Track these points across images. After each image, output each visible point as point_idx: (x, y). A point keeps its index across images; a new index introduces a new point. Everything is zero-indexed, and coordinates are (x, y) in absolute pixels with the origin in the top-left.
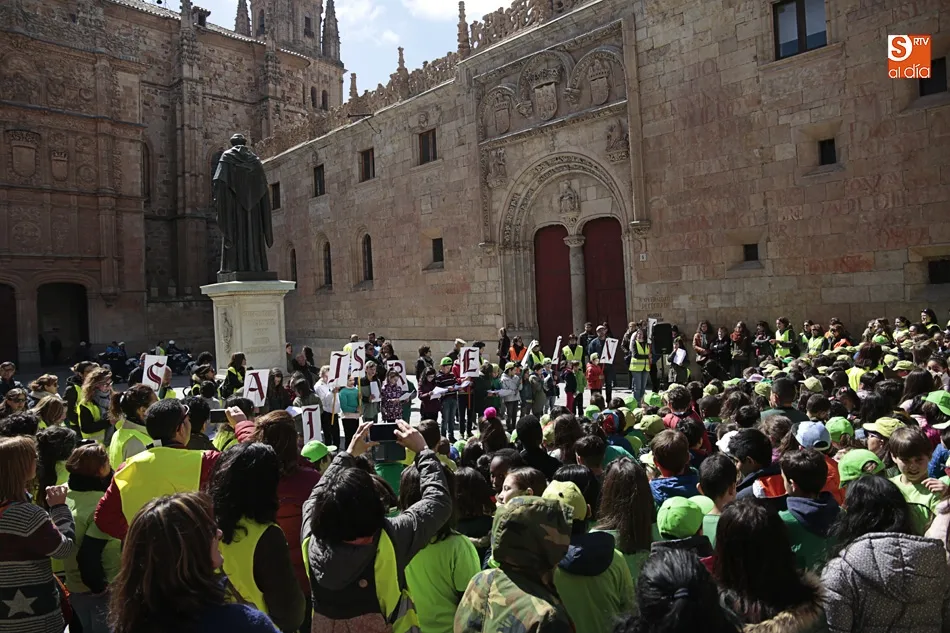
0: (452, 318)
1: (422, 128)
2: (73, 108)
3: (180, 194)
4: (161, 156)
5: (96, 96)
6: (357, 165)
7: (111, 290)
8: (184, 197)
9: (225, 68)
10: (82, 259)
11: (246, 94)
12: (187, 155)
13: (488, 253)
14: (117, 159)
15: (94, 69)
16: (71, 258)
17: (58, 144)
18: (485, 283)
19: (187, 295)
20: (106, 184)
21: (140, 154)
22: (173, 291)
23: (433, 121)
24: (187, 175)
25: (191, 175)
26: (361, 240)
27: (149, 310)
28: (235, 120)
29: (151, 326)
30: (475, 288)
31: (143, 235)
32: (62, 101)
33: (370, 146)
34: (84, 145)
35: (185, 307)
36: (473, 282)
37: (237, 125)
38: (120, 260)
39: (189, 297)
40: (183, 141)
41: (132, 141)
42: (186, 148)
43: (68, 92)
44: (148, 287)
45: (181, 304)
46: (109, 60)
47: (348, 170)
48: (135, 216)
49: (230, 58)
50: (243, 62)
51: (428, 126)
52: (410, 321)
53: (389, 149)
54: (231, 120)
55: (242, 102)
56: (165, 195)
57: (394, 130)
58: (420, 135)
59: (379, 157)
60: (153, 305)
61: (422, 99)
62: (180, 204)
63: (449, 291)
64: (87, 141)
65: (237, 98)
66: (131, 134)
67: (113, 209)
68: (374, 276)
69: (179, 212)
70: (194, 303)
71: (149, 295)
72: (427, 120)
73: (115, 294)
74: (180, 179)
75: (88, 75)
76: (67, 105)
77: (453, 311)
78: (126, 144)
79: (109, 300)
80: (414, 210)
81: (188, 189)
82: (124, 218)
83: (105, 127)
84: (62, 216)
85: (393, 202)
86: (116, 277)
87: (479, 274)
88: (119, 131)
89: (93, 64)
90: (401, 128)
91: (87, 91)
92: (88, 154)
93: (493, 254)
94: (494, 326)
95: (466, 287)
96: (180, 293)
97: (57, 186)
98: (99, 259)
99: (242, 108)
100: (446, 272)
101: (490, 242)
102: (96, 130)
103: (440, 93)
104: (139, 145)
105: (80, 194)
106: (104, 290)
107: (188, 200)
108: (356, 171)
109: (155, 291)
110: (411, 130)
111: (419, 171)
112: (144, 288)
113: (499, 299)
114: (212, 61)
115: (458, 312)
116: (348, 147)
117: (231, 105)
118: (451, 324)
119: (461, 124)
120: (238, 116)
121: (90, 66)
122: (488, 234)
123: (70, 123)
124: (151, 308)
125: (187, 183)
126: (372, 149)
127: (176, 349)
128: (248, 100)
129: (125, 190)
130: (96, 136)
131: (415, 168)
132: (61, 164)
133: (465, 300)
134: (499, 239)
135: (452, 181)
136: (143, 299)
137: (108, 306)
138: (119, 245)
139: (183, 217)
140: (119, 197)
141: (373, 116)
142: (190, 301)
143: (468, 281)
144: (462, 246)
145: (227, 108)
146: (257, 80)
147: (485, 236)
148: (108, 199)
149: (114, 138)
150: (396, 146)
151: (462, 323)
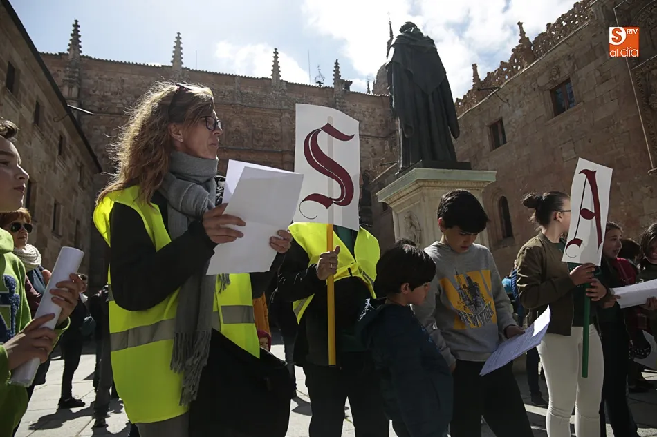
1: (555, 82)
2: (268, 147)
5: (282, 138)
6: (487, 137)
9: (364, 116)
11: (380, 131)
15: (281, 120)
23: (566, 72)
26: (496, 203)
28: (373, 150)
32: (262, 143)
33: (498, 117)
37: (375, 154)
43: (265, 137)
46: (289, 113)
47: (479, 144)
49: (367, 109)
50: (377, 110)
51: (560, 79)
53: (519, 112)
54: (370, 150)
55: (377, 137)
57: (522, 95)
58: (551, 91)
59: (509, 123)
61: (552, 53)
65: (374, 135)
68: (514, 232)
72: (559, 73)
75: (277, 125)
76: (264, 146)
80: (555, 160)
85: (529, 159)
89: (280, 117)
90: (529, 90)
91: (276, 135)
99: (378, 141)
102: (282, 160)
103: (571, 42)
108: (486, 142)
110: (541, 89)
111: (554, 122)
114: (355, 112)
116: (476, 125)
117: (370, 141)
119: (601, 63)
120: (375, 148)
121: (278, 119)
123: (266, 157)
126: (501, 121)
128: (382, 136)
130: (282, 164)
131: (550, 122)
141: (499, 89)
145: (367, 142)
146: (386, 121)
150: (526, 108)
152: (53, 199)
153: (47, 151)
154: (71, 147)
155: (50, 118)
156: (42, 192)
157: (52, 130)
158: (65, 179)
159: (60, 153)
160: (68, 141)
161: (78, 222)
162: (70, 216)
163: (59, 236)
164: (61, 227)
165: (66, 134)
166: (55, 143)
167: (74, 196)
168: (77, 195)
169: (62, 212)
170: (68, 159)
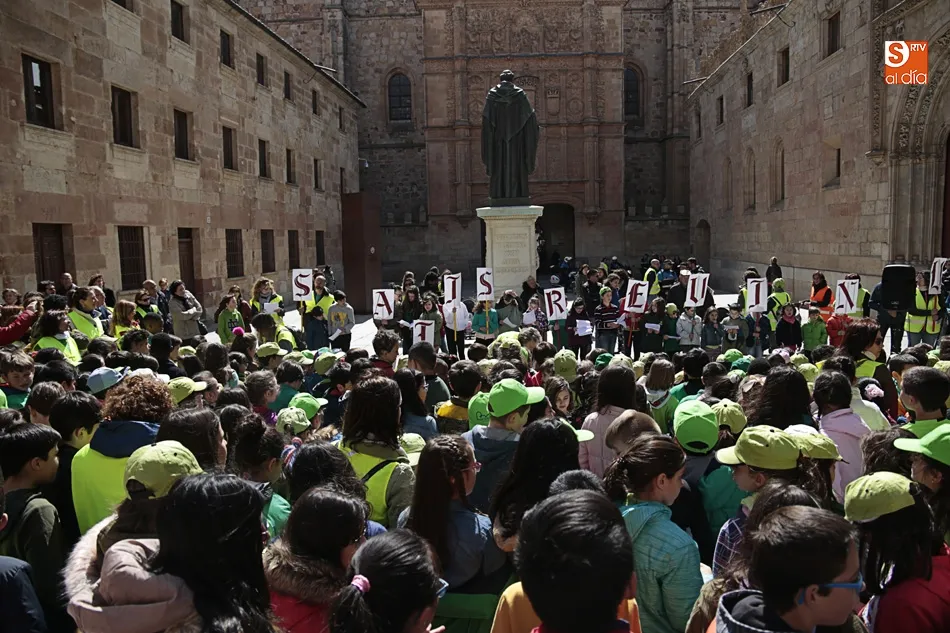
0: (843, 245)
1: (830, 14)
2: (565, 49)
3: (670, 116)
4: (655, 80)
5: (583, 35)
6: (776, 67)
7: (592, 210)
8: (673, 119)
10: (570, 182)
12: (676, 75)
13: (878, 164)
14: (601, 89)
15: (582, 10)
16: (561, 183)
17: (553, 83)
18: (875, 202)
19: (664, 213)
20: (590, 114)
21: (621, 81)
22: (649, 210)
24: (676, 95)
25: (680, 95)
27: (627, 227)
29: (628, 244)
30: (866, 209)
31: (622, 158)
32: (556, 44)
33: (786, 44)
34: (573, 80)
35: (660, 226)
36: (864, 201)
38: (601, 182)
39: (665, 216)
40: (673, 61)
41: (614, 70)
42: (675, 68)
43: (560, 36)
44: (626, 205)
45: (657, 223)
47: (771, 74)
48: (616, 140)
51: (834, 10)
52: (810, 247)
53: (801, 44)
56: (658, 117)
57: (805, 20)
58: (829, 21)
59: (793, 56)
60: (630, 223)
62: (670, 125)
63: (844, 213)
64: (575, 77)
65: (736, 5)
66: (613, 64)
67: (595, 136)
68: (786, 195)
69: (669, 133)
70: (670, 222)
71: (627, 214)
73: (596, 213)
74: (669, 100)
75: (577, 16)
76: (559, 48)
77: (845, 237)
78: (609, 74)
79: (592, 219)
80: (819, 115)
81: (676, 110)
82: (606, 144)
83: (589, 62)
84: (554, 146)
85: (802, 108)
86: (597, 198)
87: (870, 191)
88: (602, 63)
90: (811, 16)
91: (576, 31)
92: (577, 89)
93: (885, 165)
94: (880, 257)
95: (857, 207)
96: (657, 212)
97: (553, 120)
98: (583, 182)
100: (843, 190)
101: (878, 149)
102: (582, 65)
104: (621, 73)
105: (569, 125)
106: (586, 210)
107: (677, 119)
108: (776, 75)
109: (632, 210)
110: (820, 16)
111: (824, 66)
112: (622, 207)
113: (887, 225)
115: (849, 238)
116: (770, 48)
117: (729, 15)
118: (843, 252)
120: (736, 25)
122: (878, 140)
123: (561, 63)
124: (628, 226)
125: (676, 103)
126: (788, 47)
127: (619, 264)
129: (607, 118)
130: (582, 71)
131: (821, 64)
132: (554, 101)
133: (856, 224)
134: (890, 145)
135: (851, 74)
136: (621, 219)
137: (591, 224)
138: (601, 169)
139: (671, 137)
140: (601, 124)
141: (785, 7)
142: (666, 220)
143: (861, 199)
144: (857, 156)
145: (724, 18)
147: (873, 142)
148: (591, 127)
149: (598, 70)
150: (807, 39)
151: (852, 253)
152: (312, 159)
153: (300, 116)
154: (326, 98)
155: (299, 82)
156: (300, 156)
157: (303, 93)
158: (323, 133)
159: (315, 112)
160: (321, 93)
161: (342, 170)
162: (332, 168)
163: (322, 191)
164: (323, 182)
165: (318, 87)
166: (308, 102)
167: (335, 146)
168: (338, 142)
169: (323, 167)
170: (324, 111)
